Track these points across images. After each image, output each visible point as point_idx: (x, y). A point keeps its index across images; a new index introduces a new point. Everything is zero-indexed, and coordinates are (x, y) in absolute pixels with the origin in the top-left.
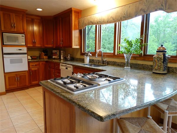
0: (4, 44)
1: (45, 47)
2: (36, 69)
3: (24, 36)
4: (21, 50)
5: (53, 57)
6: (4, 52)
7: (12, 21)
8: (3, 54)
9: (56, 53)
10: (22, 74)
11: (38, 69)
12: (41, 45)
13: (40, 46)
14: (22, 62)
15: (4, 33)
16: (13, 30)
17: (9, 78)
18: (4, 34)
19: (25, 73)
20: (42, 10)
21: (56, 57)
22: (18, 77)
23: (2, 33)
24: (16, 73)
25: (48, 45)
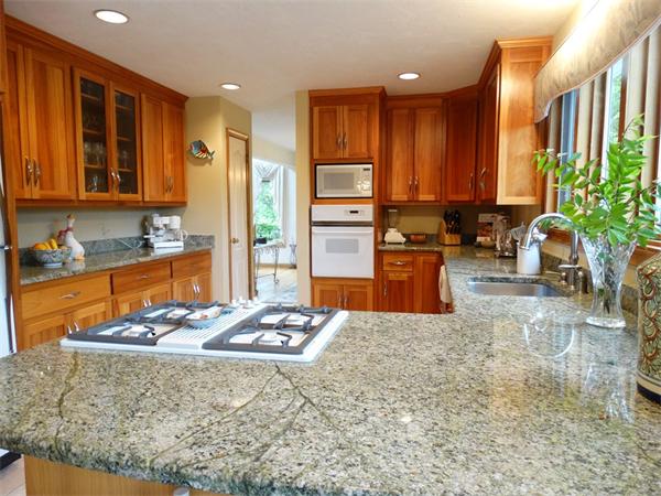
0: (318, 196)
1: (450, 202)
2: (404, 276)
3: (368, 169)
4: (356, 212)
5: (479, 239)
6: (313, 219)
7: (340, 129)
8: (312, 224)
9: (491, 224)
10: (355, 286)
11: (411, 278)
12: (435, 194)
13: (431, 198)
14: (356, 251)
15: (318, 167)
16: (340, 154)
17: (322, 292)
18: (320, 170)
19: (365, 287)
20: (417, 76)
21: (489, 239)
22: (345, 293)
23: (316, 165)
24: (343, 283)
25: (457, 193)
